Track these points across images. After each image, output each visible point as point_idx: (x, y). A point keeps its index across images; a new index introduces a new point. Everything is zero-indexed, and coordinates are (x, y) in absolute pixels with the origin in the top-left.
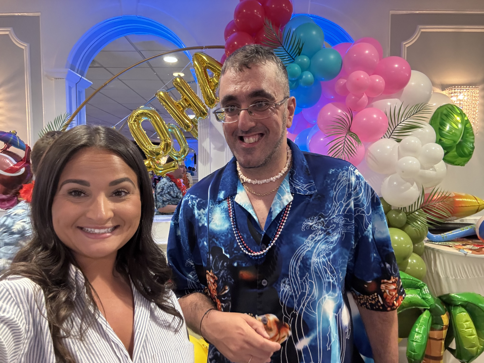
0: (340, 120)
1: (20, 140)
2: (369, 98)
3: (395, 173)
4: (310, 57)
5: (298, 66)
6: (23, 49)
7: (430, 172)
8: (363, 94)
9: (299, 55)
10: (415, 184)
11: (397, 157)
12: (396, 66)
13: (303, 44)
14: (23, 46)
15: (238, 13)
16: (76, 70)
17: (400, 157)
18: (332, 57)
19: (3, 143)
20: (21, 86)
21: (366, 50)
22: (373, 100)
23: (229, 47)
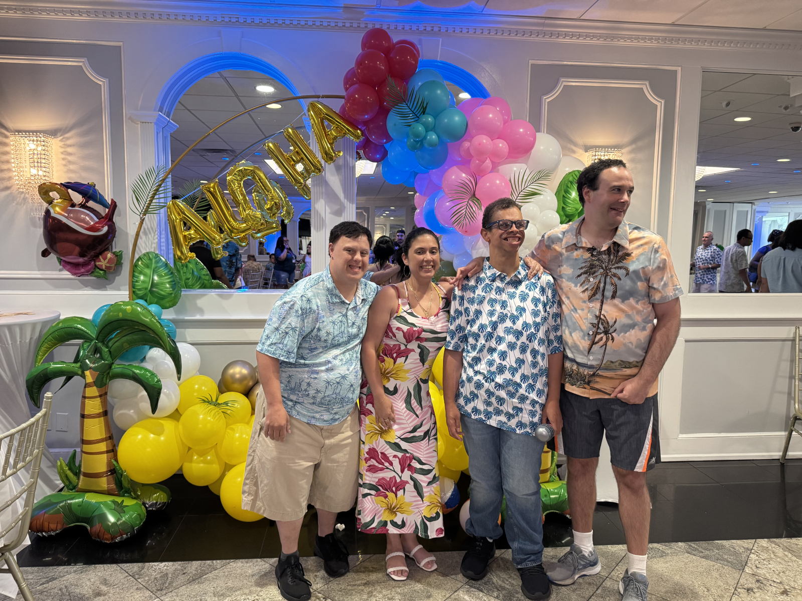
0: (464, 185)
1: (99, 194)
2: (493, 162)
4: (435, 117)
5: (422, 126)
6: (101, 85)
8: (487, 158)
9: (424, 114)
12: (521, 130)
13: (427, 104)
14: (101, 81)
15: (360, 63)
18: (457, 118)
19: (81, 196)
21: (489, 114)
22: (499, 164)
23: (350, 99)
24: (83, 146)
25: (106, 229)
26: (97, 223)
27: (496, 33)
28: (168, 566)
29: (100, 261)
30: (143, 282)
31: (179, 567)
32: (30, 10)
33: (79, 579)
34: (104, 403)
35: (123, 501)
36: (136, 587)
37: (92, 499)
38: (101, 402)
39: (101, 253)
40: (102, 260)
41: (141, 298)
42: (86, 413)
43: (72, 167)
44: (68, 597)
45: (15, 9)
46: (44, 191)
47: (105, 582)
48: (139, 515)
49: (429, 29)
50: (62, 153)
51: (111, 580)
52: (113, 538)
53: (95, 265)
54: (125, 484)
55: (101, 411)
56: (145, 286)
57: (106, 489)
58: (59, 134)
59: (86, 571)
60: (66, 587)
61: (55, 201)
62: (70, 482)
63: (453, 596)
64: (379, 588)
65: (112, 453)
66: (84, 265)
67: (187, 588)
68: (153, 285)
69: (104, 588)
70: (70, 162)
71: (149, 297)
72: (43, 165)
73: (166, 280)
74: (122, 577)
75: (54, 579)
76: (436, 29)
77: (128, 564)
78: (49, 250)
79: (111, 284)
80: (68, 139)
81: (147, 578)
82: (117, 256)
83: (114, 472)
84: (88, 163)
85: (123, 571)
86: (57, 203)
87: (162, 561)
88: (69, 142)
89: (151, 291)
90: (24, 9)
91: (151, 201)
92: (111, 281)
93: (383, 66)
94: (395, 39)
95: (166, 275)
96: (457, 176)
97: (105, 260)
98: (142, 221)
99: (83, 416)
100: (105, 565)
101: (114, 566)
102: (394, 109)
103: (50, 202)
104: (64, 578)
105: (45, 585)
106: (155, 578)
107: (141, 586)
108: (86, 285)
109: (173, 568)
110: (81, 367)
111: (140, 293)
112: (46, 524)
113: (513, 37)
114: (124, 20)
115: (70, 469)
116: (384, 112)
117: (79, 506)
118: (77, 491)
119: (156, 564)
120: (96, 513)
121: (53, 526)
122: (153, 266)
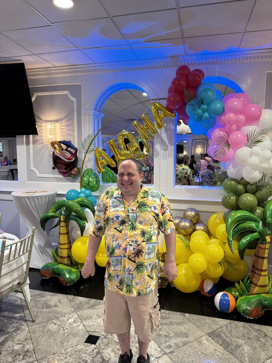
0: (222, 137)
1: (72, 145)
2: (237, 126)
3: (248, 165)
4: (208, 105)
5: (201, 110)
6: (74, 101)
7: (266, 165)
8: (234, 124)
9: (202, 104)
10: (258, 171)
11: (249, 157)
12: (253, 109)
13: (203, 100)
14: (74, 99)
15: (173, 83)
16: (97, 110)
17: (250, 156)
18: (218, 105)
19: (65, 146)
20: (73, 119)
21: (235, 102)
22: (242, 126)
23: (169, 100)
24: (68, 125)
25: (74, 159)
26: (70, 157)
27: (247, 59)
28: (83, 299)
29: (72, 171)
30: (86, 181)
31: (87, 301)
32: (50, 74)
33: (51, 298)
34: (67, 229)
35: (72, 269)
36: (69, 306)
37: (61, 266)
38: (66, 228)
39: (73, 168)
40: (73, 171)
41: (84, 187)
42: (60, 232)
43: (64, 134)
44: (45, 305)
45: (45, 74)
46: (52, 144)
47: (59, 301)
48: (77, 276)
49: (211, 61)
50: (60, 129)
51: (62, 301)
52: (67, 284)
53: (71, 174)
54: (73, 262)
55: (66, 232)
56: (86, 182)
57: (67, 263)
58: (59, 121)
59: (55, 295)
60: (46, 301)
61: (57, 148)
62: (56, 259)
63: (199, 339)
64: (165, 327)
65: (69, 249)
66: (67, 173)
67: (87, 310)
68: (89, 182)
69: (58, 304)
70: (63, 132)
71: (87, 187)
72: (53, 134)
73: (94, 180)
74: (66, 301)
75: (43, 297)
76: (215, 61)
77: (69, 296)
78: (55, 167)
79: (77, 180)
80: (62, 123)
81: (74, 303)
82: (78, 169)
83: (69, 257)
84: (69, 132)
85: (67, 298)
86: (57, 149)
87: (82, 296)
88: (63, 124)
89: (88, 184)
90: (48, 74)
91: (89, 148)
92: (77, 179)
93: (184, 83)
94: (192, 69)
95: (94, 178)
96: (218, 133)
97: (74, 171)
98: (85, 156)
99: (60, 234)
100: (62, 294)
101: (65, 295)
102: (189, 103)
103: (55, 148)
104: (47, 297)
105: (39, 299)
106: (77, 304)
107: (71, 306)
108: (68, 180)
109: (85, 300)
110: (60, 214)
111: (84, 185)
112: (45, 274)
113: (257, 60)
114: (82, 74)
115: (56, 253)
116: (184, 104)
117: (57, 269)
118: (58, 263)
119: (79, 297)
120: (62, 273)
121: (47, 275)
122: (90, 174)
